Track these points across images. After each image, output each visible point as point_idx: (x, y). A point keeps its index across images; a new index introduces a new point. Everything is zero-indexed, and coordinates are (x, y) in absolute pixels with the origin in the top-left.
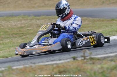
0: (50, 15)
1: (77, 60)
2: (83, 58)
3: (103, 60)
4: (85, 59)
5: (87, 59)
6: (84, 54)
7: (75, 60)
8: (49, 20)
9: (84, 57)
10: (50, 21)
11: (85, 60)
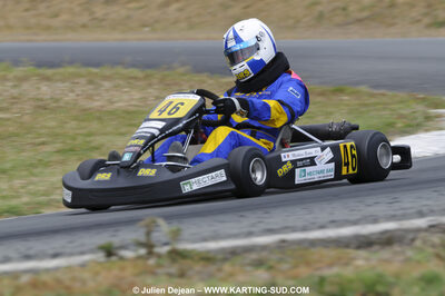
0: (97, 65)
1: (122, 258)
2: (143, 251)
3: (225, 260)
4: (150, 253)
5: (159, 256)
6: (148, 234)
7: (114, 258)
8: (90, 82)
9: (149, 246)
10: (91, 87)
11: (152, 262)
